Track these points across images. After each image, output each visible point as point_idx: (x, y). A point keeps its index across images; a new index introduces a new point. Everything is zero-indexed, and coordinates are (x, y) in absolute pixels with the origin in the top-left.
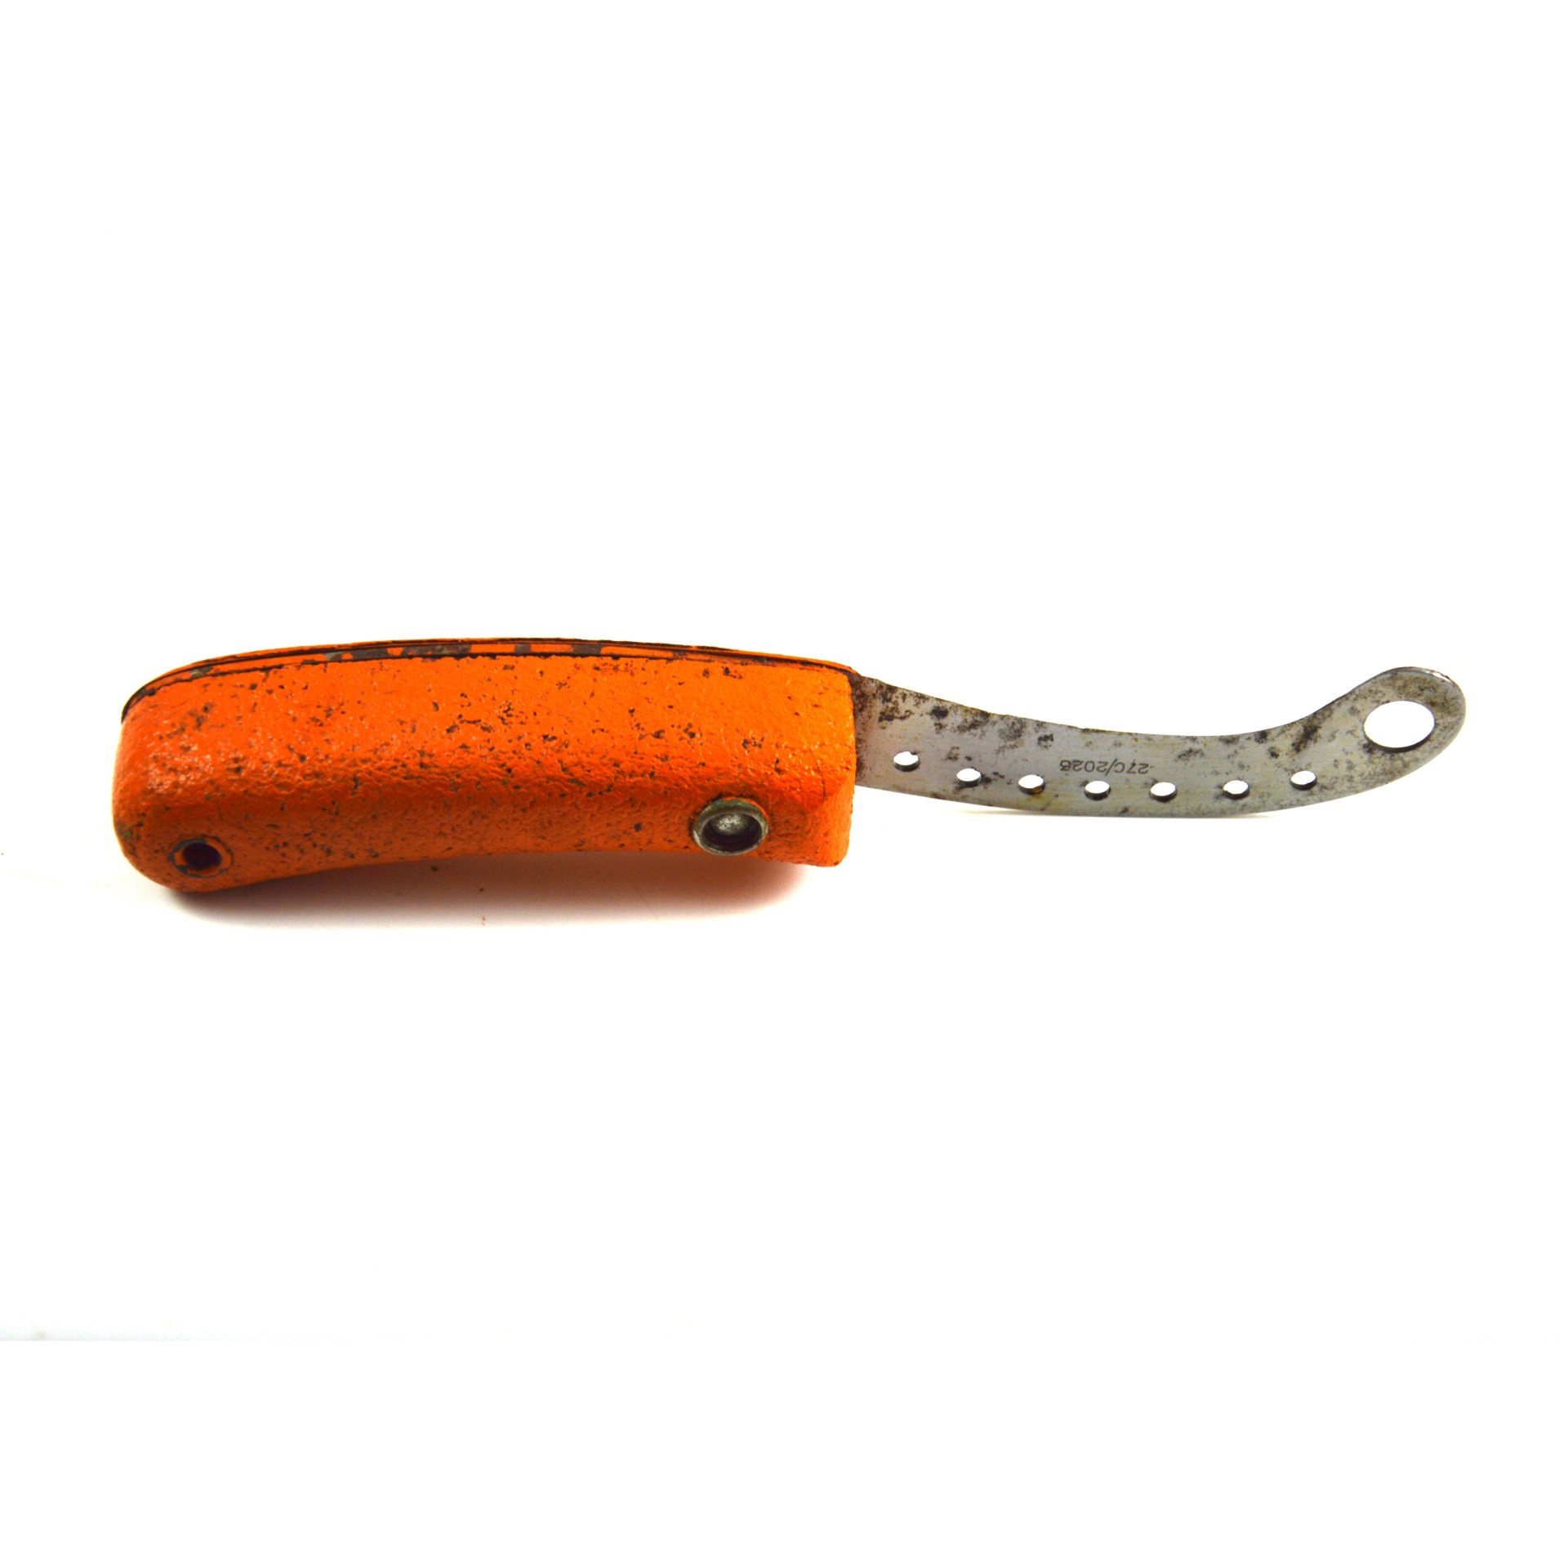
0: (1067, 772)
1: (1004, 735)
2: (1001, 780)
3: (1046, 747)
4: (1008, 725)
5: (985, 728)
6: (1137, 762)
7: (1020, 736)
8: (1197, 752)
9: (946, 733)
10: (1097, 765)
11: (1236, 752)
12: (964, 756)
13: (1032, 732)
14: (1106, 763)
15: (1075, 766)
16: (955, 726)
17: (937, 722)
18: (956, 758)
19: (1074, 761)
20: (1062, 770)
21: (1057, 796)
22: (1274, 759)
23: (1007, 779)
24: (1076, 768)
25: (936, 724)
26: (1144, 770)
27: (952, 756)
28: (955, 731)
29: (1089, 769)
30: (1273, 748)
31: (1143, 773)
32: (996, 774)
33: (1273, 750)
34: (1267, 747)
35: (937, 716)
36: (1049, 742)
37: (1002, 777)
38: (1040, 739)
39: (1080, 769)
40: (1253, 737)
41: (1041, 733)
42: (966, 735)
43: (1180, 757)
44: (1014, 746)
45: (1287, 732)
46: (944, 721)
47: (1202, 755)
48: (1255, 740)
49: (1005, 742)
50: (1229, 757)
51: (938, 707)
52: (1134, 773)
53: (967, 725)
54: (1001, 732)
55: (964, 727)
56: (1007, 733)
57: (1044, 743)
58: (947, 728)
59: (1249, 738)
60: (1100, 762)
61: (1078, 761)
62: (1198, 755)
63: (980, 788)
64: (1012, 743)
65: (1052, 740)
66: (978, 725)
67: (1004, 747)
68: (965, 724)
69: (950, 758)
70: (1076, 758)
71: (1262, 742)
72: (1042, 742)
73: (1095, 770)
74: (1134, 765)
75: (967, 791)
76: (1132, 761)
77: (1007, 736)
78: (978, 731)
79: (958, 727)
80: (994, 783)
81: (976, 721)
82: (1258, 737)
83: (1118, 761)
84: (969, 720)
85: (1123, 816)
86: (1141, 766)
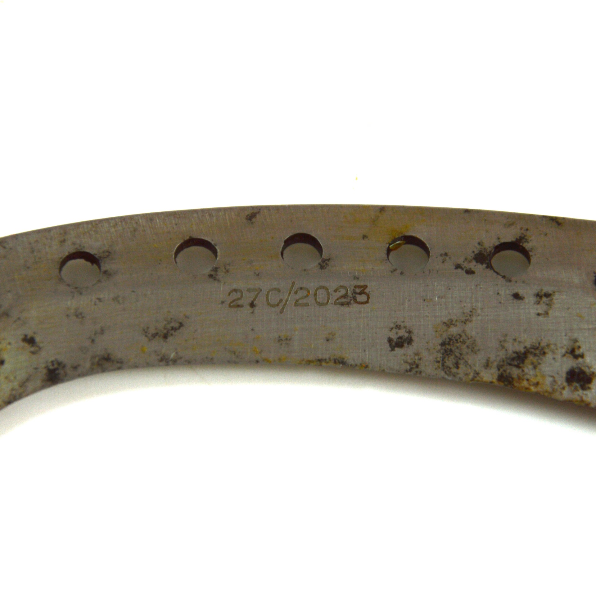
0: (355, 283)
1: (468, 342)
2: (460, 261)
3: (398, 327)
4: (466, 363)
5: (502, 354)
6: (248, 309)
7: (443, 344)
8: (155, 335)
9: (564, 342)
10: (310, 300)
11: (93, 341)
12: (526, 300)
13: (424, 354)
14: (297, 304)
15: (345, 296)
16: (549, 356)
17: (580, 360)
18: (539, 296)
19: (348, 304)
20: (366, 287)
21: (364, 237)
22: (30, 334)
23: (449, 265)
24: (343, 292)
25: (582, 356)
26: (235, 296)
27: (544, 299)
28: (548, 345)
29: (320, 291)
30: (33, 353)
31: (235, 290)
32: (470, 272)
33: (32, 349)
34: (43, 354)
35: (583, 372)
36: (394, 337)
37: (458, 267)
38: (410, 341)
39: (335, 291)
40: (69, 371)
41: (408, 352)
42: (528, 341)
43: (181, 325)
44: (449, 324)
45: (16, 384)
46: (569, 363)
47: (145, 332)
48: (64, 367)
49: (464, 331)
50: (102, 331)
51: (584, 388)
52: (249, 290)
53: (531, 358)
54: (473, 349)
55: (535, 355)
56: (464, 347)
57: (402, 333)
58: (563, 351)
59: (75, 368)
60: (307, 305)
61: (342, 304)
62: (152, 331)
63: (490, 243)
64: (454, 330)
65: (390, 340)
66: (513, 359)
67: (465, 322)
68: (535, 360)
69: (547, 295)
70: (346, 309)
71: (52, 362)
72: (406, 335)
73: (312, 292)
74: (252, 305)
75: (509, 236)
76: (257, 310)
77: (464, 342)
78: (512, 348)
79: (544, 353)
80: (471, 255)
81: (518, 366)
82: (61, 371)
83: (278, 309)
84: (531, 367)
85: (252, 208)
86: (240, 302)
